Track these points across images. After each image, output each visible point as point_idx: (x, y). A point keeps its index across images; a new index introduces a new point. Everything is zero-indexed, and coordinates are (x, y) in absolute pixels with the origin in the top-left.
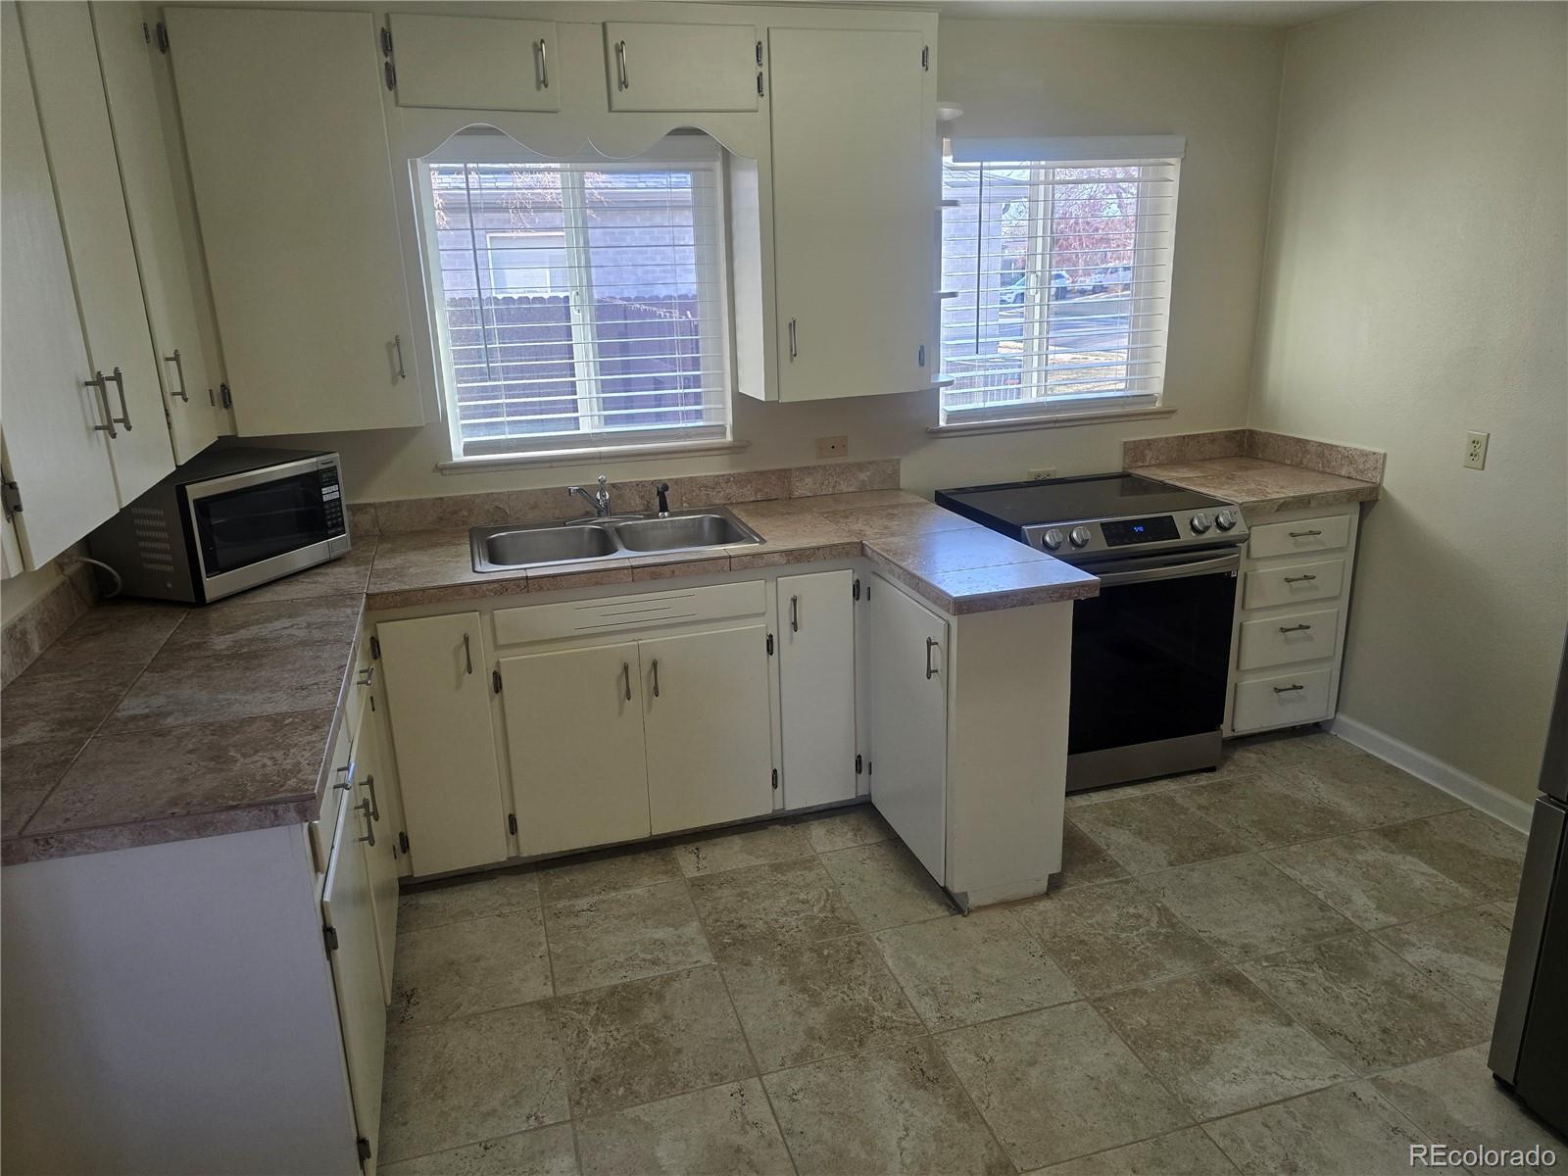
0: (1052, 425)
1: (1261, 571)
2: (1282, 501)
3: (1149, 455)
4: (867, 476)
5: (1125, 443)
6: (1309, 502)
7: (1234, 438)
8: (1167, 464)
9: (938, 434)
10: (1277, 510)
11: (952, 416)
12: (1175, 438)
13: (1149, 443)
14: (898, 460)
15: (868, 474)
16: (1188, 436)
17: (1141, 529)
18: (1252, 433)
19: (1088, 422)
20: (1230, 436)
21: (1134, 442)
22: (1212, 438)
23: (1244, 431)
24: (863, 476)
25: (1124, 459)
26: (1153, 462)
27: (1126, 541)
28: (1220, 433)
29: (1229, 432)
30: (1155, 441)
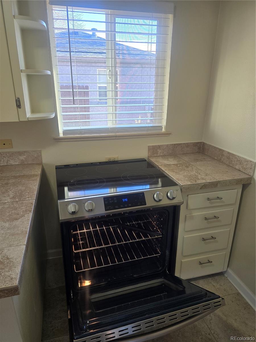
0: (115, 138)
1: (193, 214)
2: (204, 184)
3: (159, 151)
4: (24, 158)
5: (149, 146)
6: (217, 185)
7: (197, 145)
8: (168, 155)
9: (59, 140)
10: (201, 189)
11: (65, 132)
12: (171, 145)
13: (159, 147)
14: (41, 150)
15: (25, 157)
16: (177, 144)
17: (126, 200)
18: (204, 144)
19: (132, 137)
20: (195, 144)
21: (153, 146)
22: (187, 145)
23: (201, 143)
24: (22, 158)
25: (148, 153)
26: (161, 154)
27: (117, 207)
28: (191, 143)
29: (195, 143)
30: (162, 146)
